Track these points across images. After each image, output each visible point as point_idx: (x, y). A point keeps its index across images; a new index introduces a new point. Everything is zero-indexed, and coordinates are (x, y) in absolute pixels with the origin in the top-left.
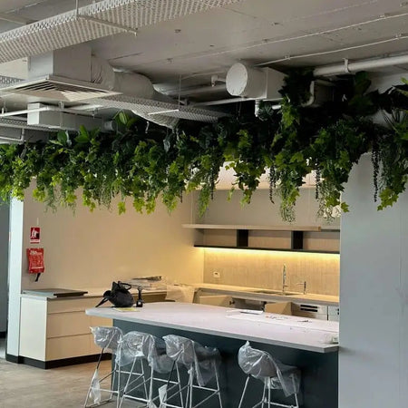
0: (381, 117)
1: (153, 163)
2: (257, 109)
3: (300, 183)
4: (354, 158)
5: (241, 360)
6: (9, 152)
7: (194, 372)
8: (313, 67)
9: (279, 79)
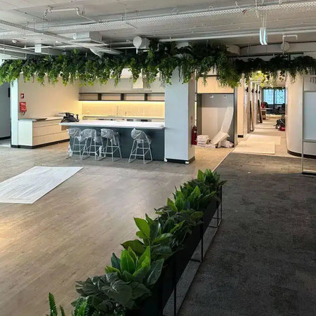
0: (180, 56)
1: (96, 69)
2: (137, 51)
3: (156, 76)
4: (174, 68)
5: (132, 135)
6: (19, 63)
7: (113, 141)
8: (159, 39)
9: (148, 42)
